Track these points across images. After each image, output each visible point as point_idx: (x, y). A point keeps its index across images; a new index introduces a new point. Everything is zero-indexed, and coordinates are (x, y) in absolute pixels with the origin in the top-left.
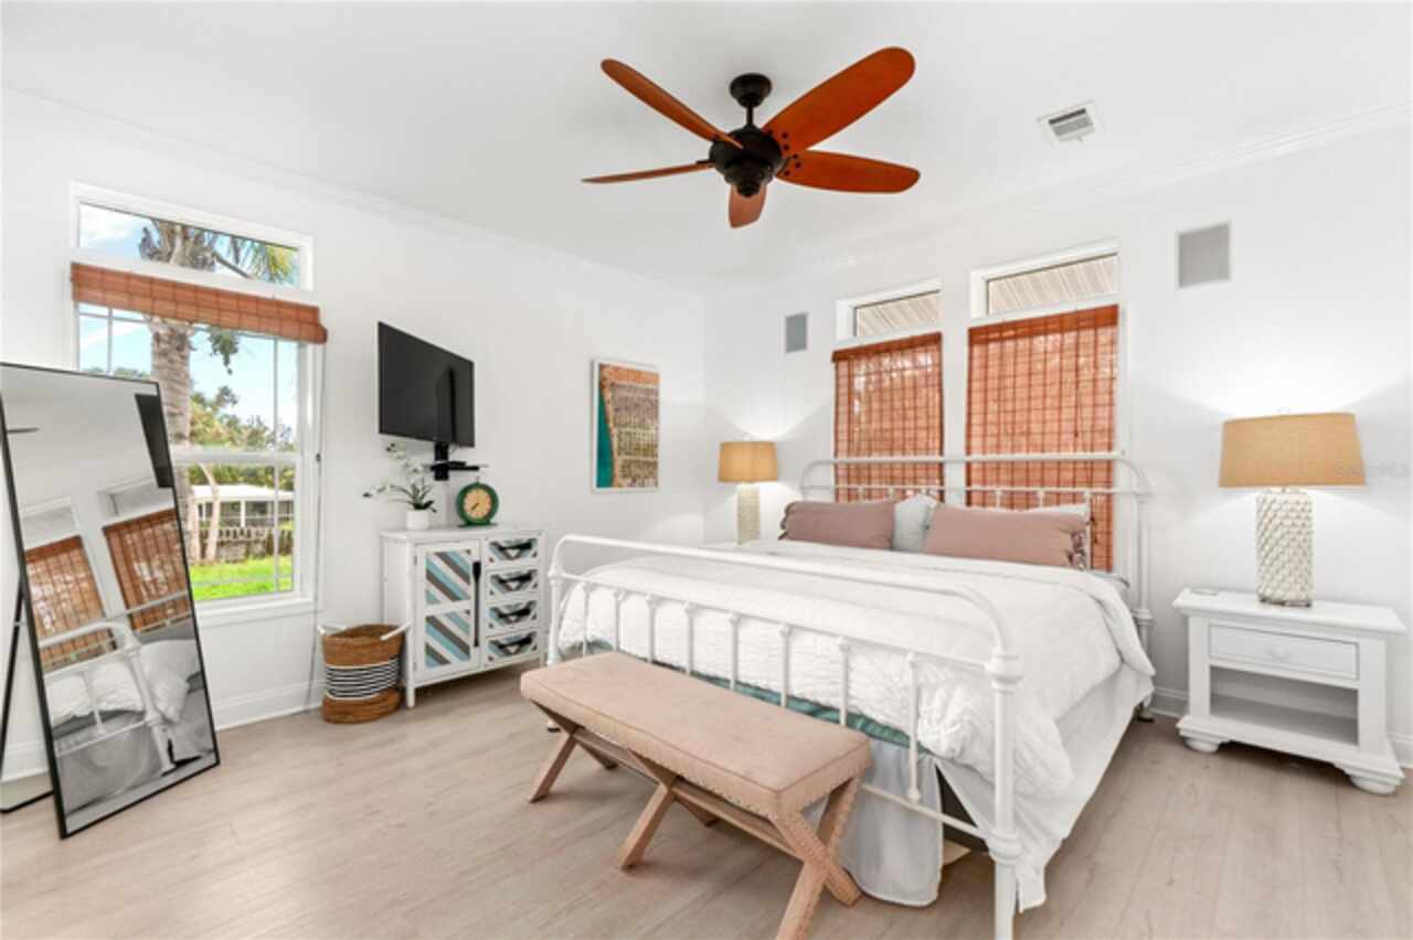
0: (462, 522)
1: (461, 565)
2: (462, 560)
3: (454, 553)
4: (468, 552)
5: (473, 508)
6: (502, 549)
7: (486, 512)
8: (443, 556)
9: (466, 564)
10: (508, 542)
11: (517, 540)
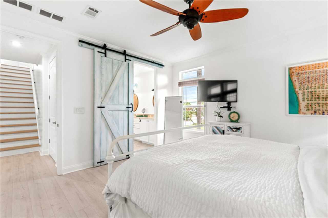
0: (230, 121)
1: (220, 130)
2: (221, 129)
3: (219, 127)
4: (222, 127)
5: (233, 118)
6: (230, 128)
7: (237, 119)
8: (216, 127)
9: (221, 130)
10: (233, 127)
11: (235, 127)
